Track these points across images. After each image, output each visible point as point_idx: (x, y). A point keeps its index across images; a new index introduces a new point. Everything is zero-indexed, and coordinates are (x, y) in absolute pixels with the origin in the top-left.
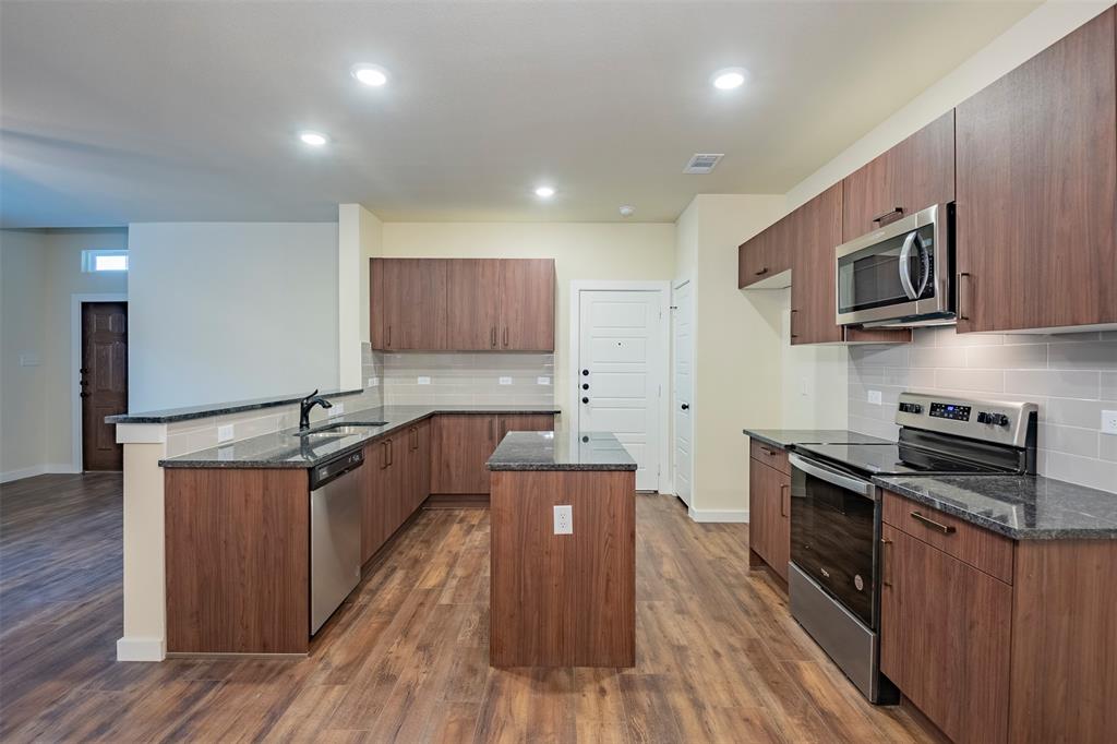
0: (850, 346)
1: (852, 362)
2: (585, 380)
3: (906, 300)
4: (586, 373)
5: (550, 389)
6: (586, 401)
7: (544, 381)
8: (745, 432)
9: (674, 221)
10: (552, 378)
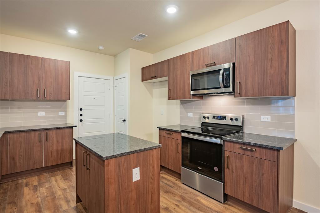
0: (180, 101)
1: (181, 105)
2: (81, 112)
3: (220, 88)
4: (81, 110)
5: (65, 117)
6: (81, 121)
7: (62, 113)
8: (157, 128)
9: (115, 56)
10: (66, 112)
